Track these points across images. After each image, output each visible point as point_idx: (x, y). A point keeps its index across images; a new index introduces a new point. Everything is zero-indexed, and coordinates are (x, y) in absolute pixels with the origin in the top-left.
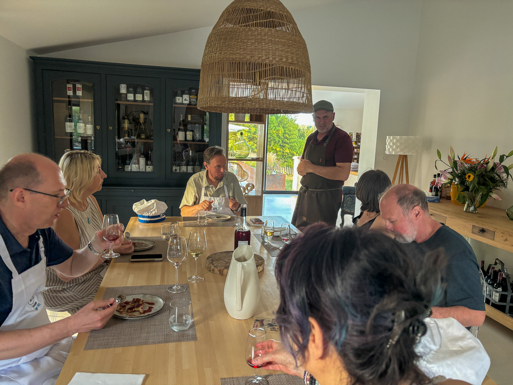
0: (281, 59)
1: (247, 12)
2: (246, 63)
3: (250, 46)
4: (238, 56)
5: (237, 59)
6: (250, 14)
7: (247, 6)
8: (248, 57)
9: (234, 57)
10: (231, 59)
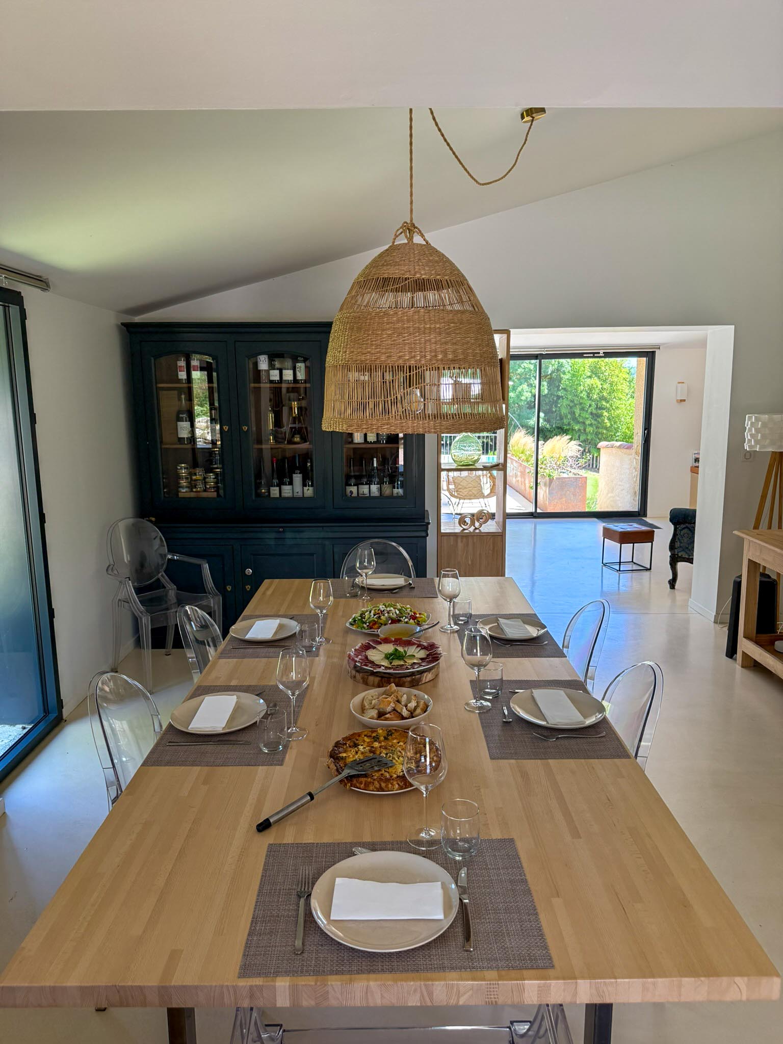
0: (436, 356)
1: (384, 284)
2: (381, 366)
3: (385, 341)
4: (368, 357)
5: (368, 362)
6: (387, 287)
7: (384, 273)
8: (383, 358)
9: (363, 358)
10: (358, 362)
